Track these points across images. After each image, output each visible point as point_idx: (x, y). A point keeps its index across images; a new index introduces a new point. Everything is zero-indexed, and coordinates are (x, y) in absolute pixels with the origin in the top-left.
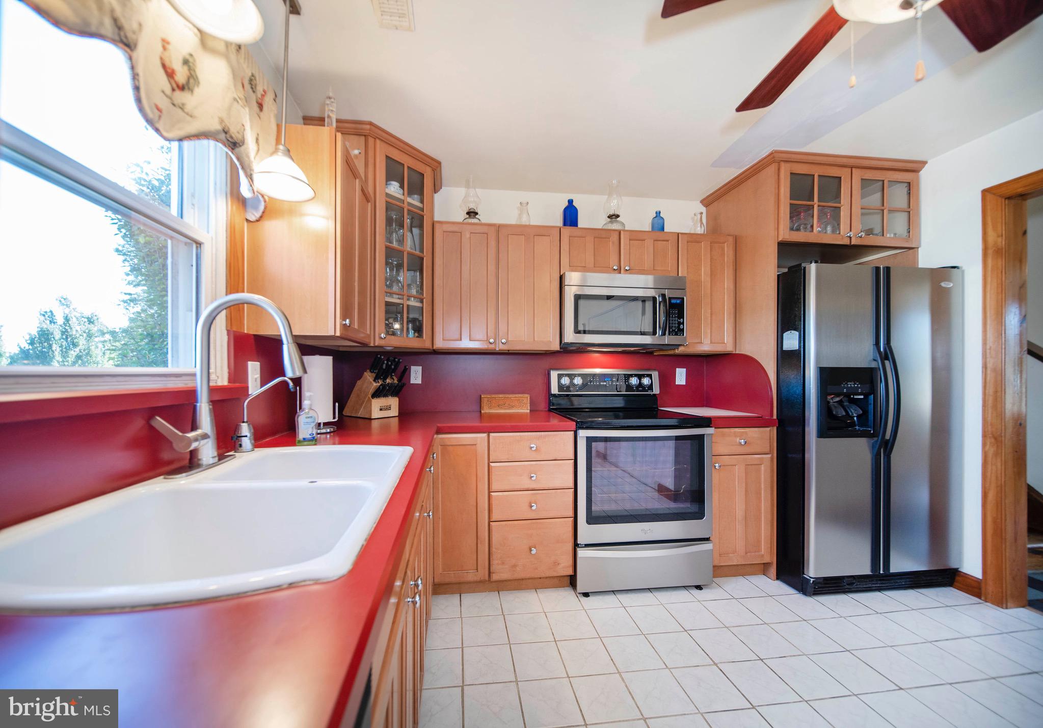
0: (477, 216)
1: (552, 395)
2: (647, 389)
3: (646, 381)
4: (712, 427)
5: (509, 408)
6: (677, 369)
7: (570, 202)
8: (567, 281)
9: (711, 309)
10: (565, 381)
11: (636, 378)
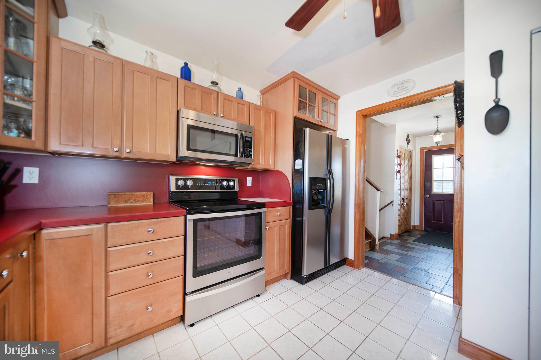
0: (105, 49)
1: (171, 192)
2: (232, 188)
3: (231, 184)
4: (265, 208)
5: (135, 202)
6: (247, 177)
7: (186, 64)
8: (181, 115)
9: (265, 146)
10: (181, 183)
11: (226, 182)
